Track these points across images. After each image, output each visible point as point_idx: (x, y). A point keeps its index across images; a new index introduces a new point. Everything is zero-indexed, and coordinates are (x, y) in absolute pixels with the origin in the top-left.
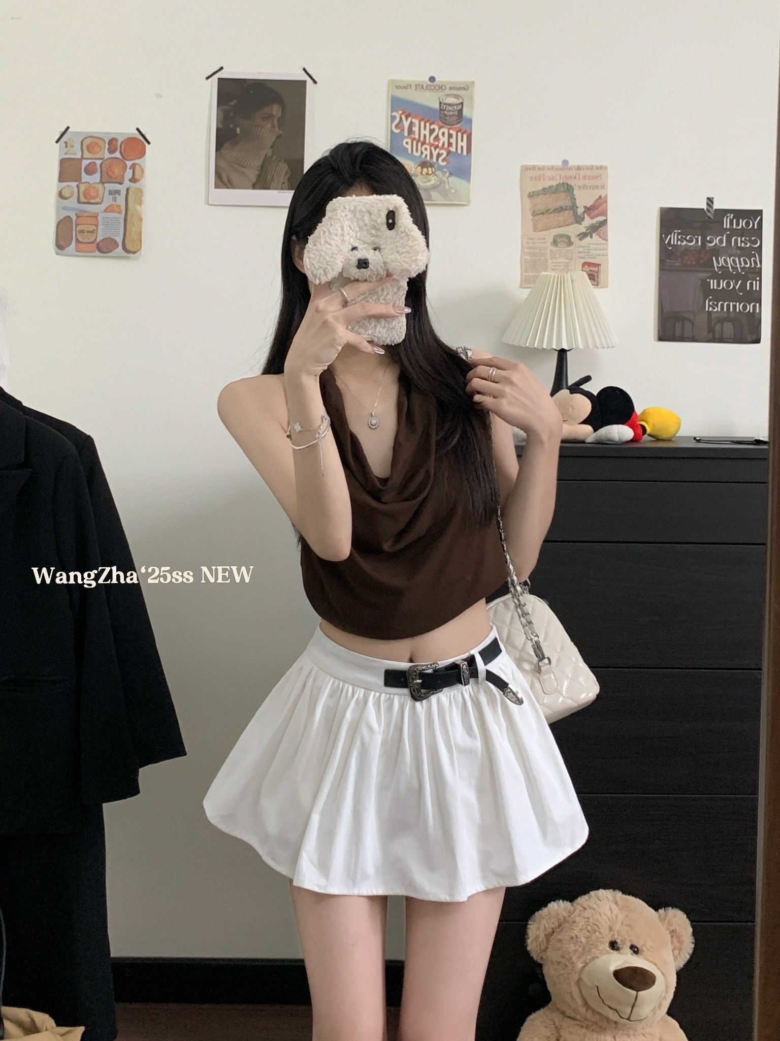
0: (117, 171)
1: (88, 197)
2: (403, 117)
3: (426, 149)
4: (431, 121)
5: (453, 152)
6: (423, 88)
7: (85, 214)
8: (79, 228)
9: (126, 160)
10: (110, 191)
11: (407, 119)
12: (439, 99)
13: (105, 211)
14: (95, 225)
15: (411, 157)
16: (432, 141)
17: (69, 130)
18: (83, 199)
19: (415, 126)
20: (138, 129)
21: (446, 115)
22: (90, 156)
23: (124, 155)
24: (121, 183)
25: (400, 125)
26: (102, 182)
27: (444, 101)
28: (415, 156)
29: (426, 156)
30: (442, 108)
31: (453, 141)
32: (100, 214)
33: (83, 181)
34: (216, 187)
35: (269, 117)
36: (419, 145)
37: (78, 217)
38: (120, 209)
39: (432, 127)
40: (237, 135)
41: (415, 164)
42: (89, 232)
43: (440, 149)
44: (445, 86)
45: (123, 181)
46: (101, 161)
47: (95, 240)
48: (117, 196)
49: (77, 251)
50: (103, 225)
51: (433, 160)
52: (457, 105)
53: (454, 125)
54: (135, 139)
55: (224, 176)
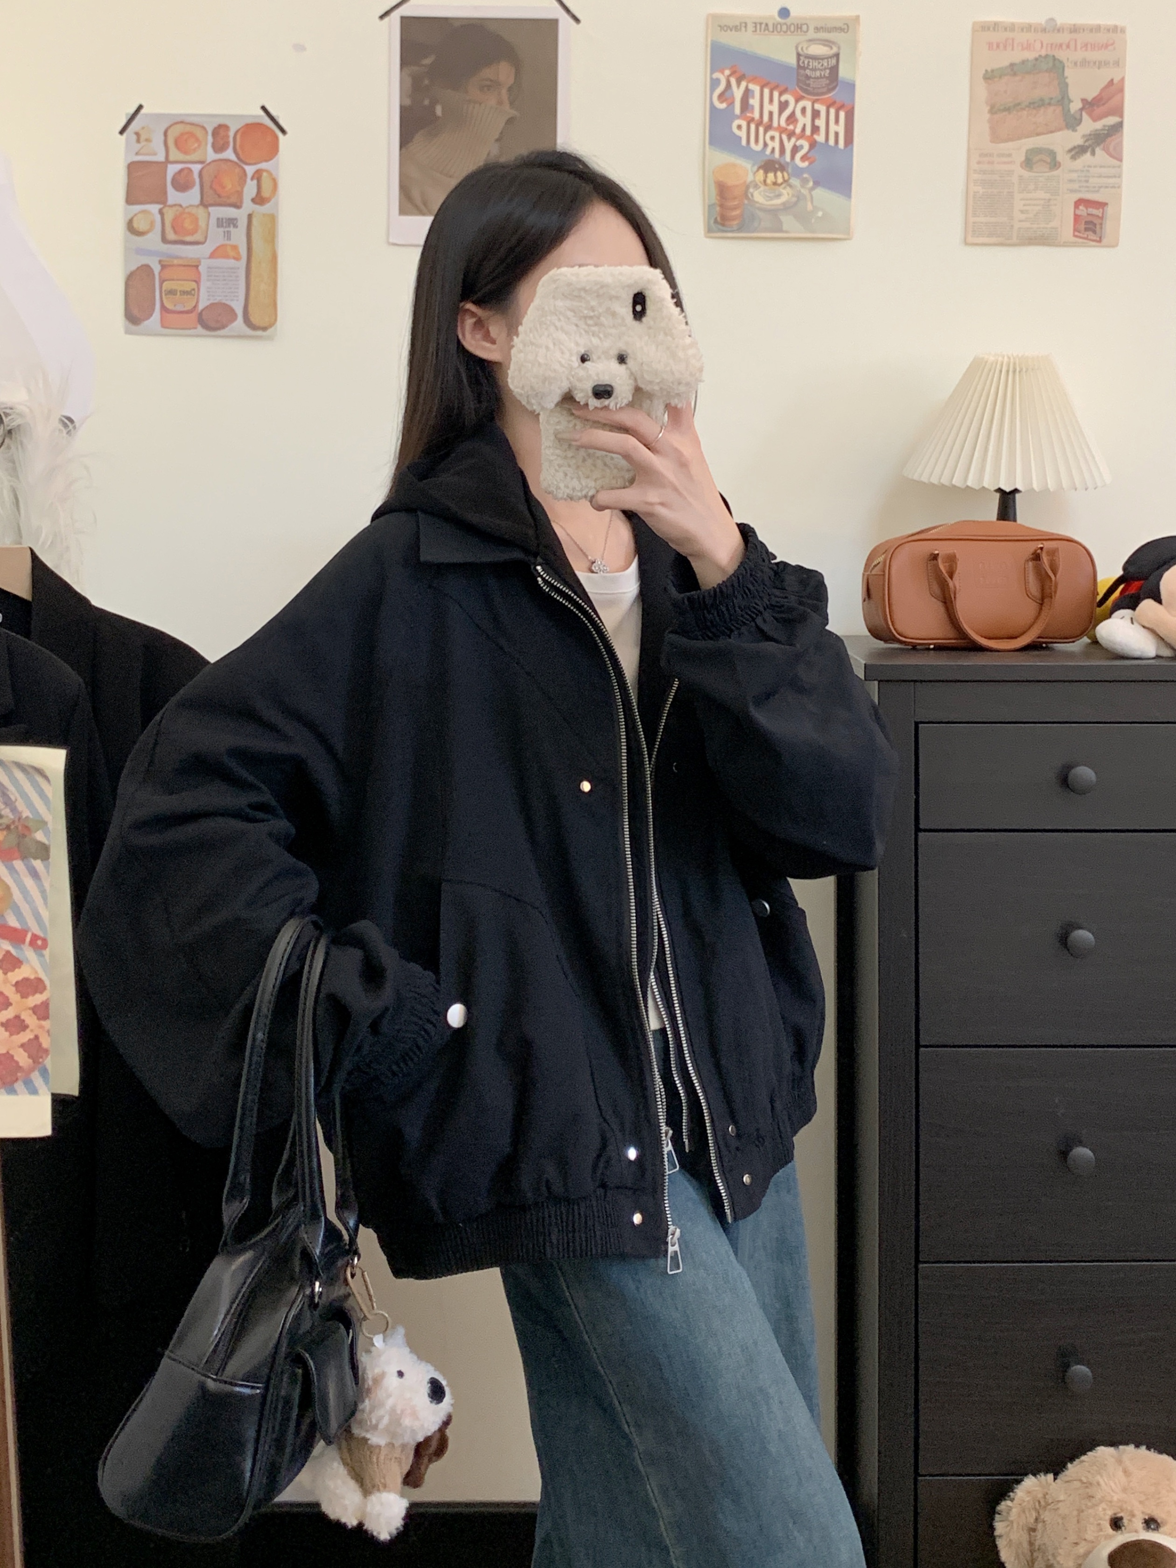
0: (229, 184)
1: (180, 232)
2: (733, 81)
3: (772, 138)
4: (782, 88)
5: (821, 144)
6: (768, 30)
7: (176, 262)
8: (167, 285)
9: (246, 164)
10: (218, 219)
11: (738, 85)
12: (797, 48)
13: (212, 256)
14: (195, 281)
15: (746, 152)
16: (783, 123)
17: (143, 111)
18: (171, 236)
19: (753, 97)
20: (264, 108)
21: (808, 77)
22: (180, 157)
23: (241, 156)
24: (238, 206)
25: (727, 94)
26: (204, 204)
27: (804, 49)
28: (757, 152)
29: (773, 150)
30: (802, 65)
31: (821, 123)
32: (203, 262)
33: (170, 202)
34: (403, 211)
35: (493, 85)
36: (761, 130)
37: (163, 267)
38: (238, 253)
39: (784, 98)
40: (437, 118)
41: (753, 165)
42: (184, 293)
43: (798, 139)
44: (807, 24)
45: (241, 202)
46: (199, 167)
47: (195, 307)
48: (232, 229)
49: (163, 326)
50: (208, 280)
51: (785, 158)
52: (827, 58)
53: (823, 94)
54: (258, 126)
55: (416, 194)
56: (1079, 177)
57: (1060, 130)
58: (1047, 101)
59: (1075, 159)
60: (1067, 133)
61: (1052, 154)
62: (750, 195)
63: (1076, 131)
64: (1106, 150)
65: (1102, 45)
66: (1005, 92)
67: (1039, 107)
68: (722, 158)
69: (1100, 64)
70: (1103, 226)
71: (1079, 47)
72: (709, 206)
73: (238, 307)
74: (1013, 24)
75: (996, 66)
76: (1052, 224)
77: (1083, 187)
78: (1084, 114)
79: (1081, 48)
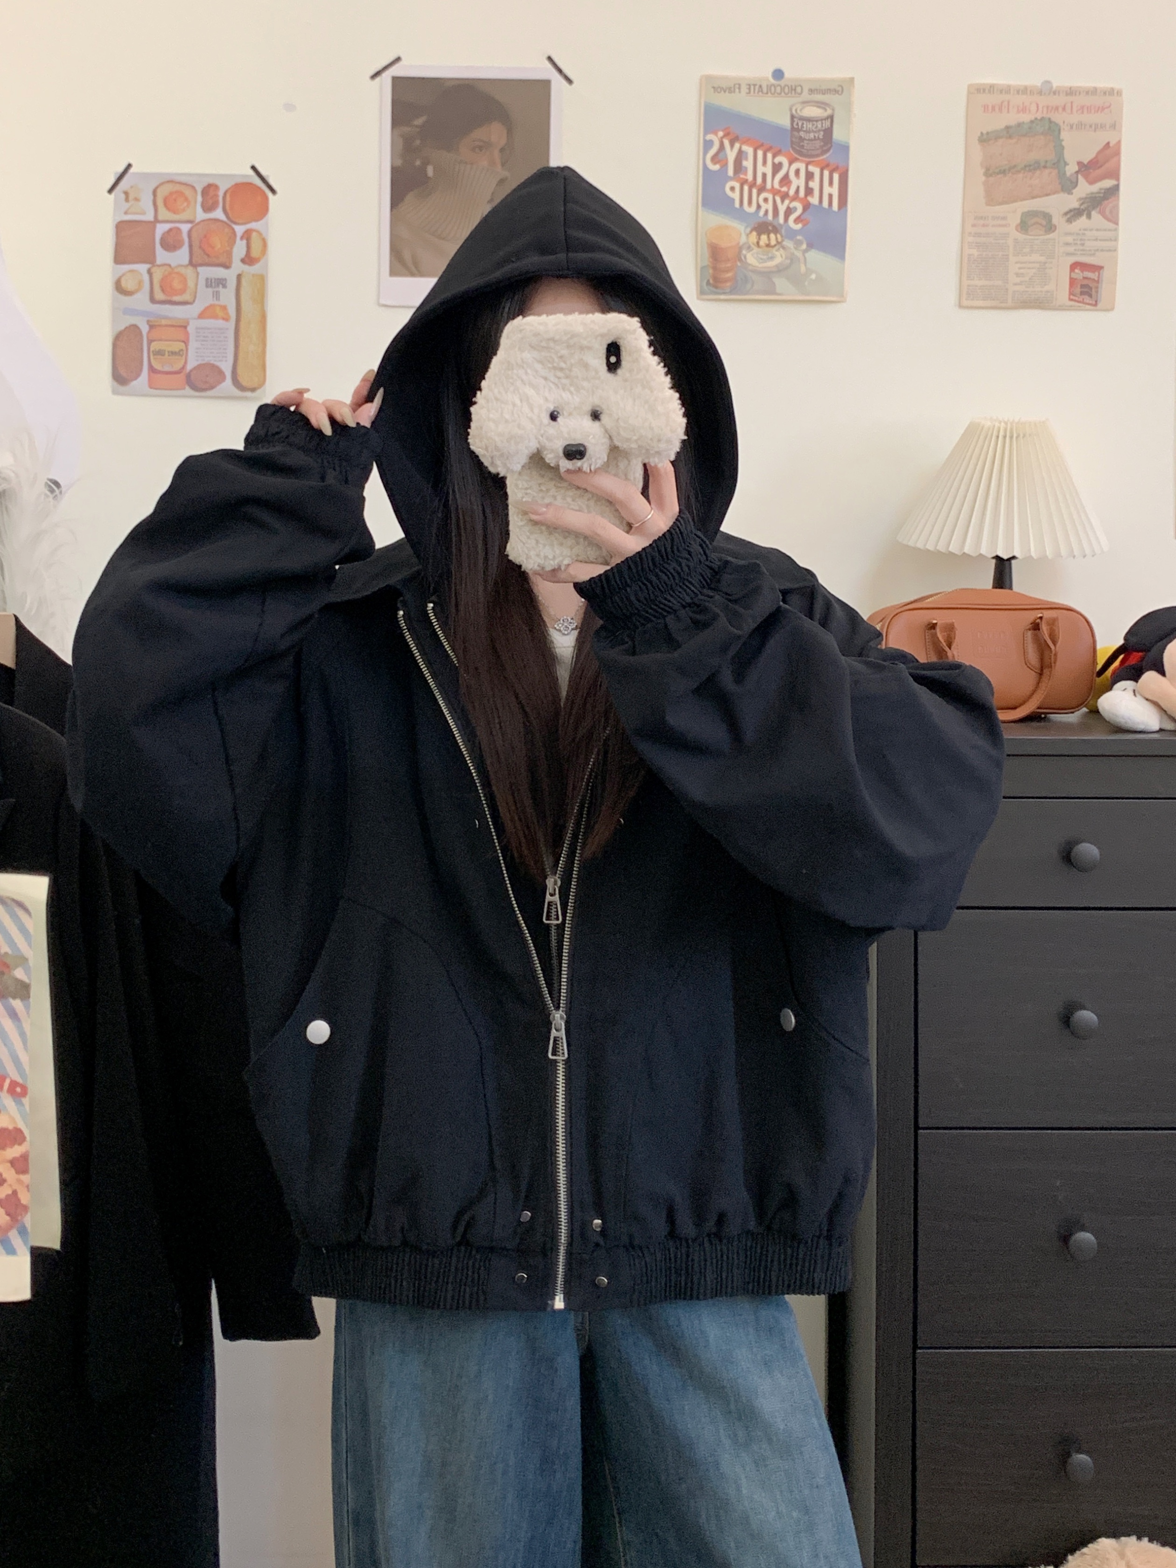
0: (218, 243)
1: (168, 292)
2: (726, 143)
3: (766, 200)
4: (775, 150)
5: (815, 206)
6: (762, 91)
7: (164, 322)
8: (155, 346)
9: (235, 223)
10: (207, 279)
11: (732, 146)
12: (791, 110)
13: (201, 316)
14: (183, 342)
15: (740, 214)
16: (777, 186)
17: (132, 170)
18: (159, 296)
19: (746, 159)
20: (253, 167)
21: (802, 139)
22: (168, 215)
23: (230, 216)
24: (227, 266)
25: (721, 155)
26: (192, 264)
27: (798, 111)
28: (749, 214)
29: (766, 212)
30: (795, 126)
31: (815, 184)
32: (191, 322)
33: (158, 262)
34: (393, 273)
35: (486, 146)
36: (755, 191)
37: (152, 327)
38: (227, 314)
39: (777, 160)
40: (428, 179)
41: (746, 227)
42: (173, 353)
43: (791, 202)
44: (801, 87)
45: (231, 262)
46: (189, 226)
47: (184, 367)
48: (220, 289)
49: (151, 386)
50: (197, 341)
51: (778, 220)
52: (822, 120)
53: (817, 156)
54: (249, 185)
55: (407, 256)
56: (1074, 240)
57: (1054, 193)
58: (1043, 164)
59: (1071, 223)
60: (1063, 196)
61: (1048, 217)
62: (743, 258)
63: (1072, 194)
64: (1103, 213)
65: (1099, 107)
66: (1001, 155)
67: (1035, 169)
68: (715, 220)
69: (1097, 127)
70: (1099, 290)
71: (1075, 109)
72: (702, 268)
73: (226, 367)
74: (1009, 86)
75: (990, 128)
76: (1046, 288)
77: (1078, 250)
78: (1080, 176)
79: (1077, 111)
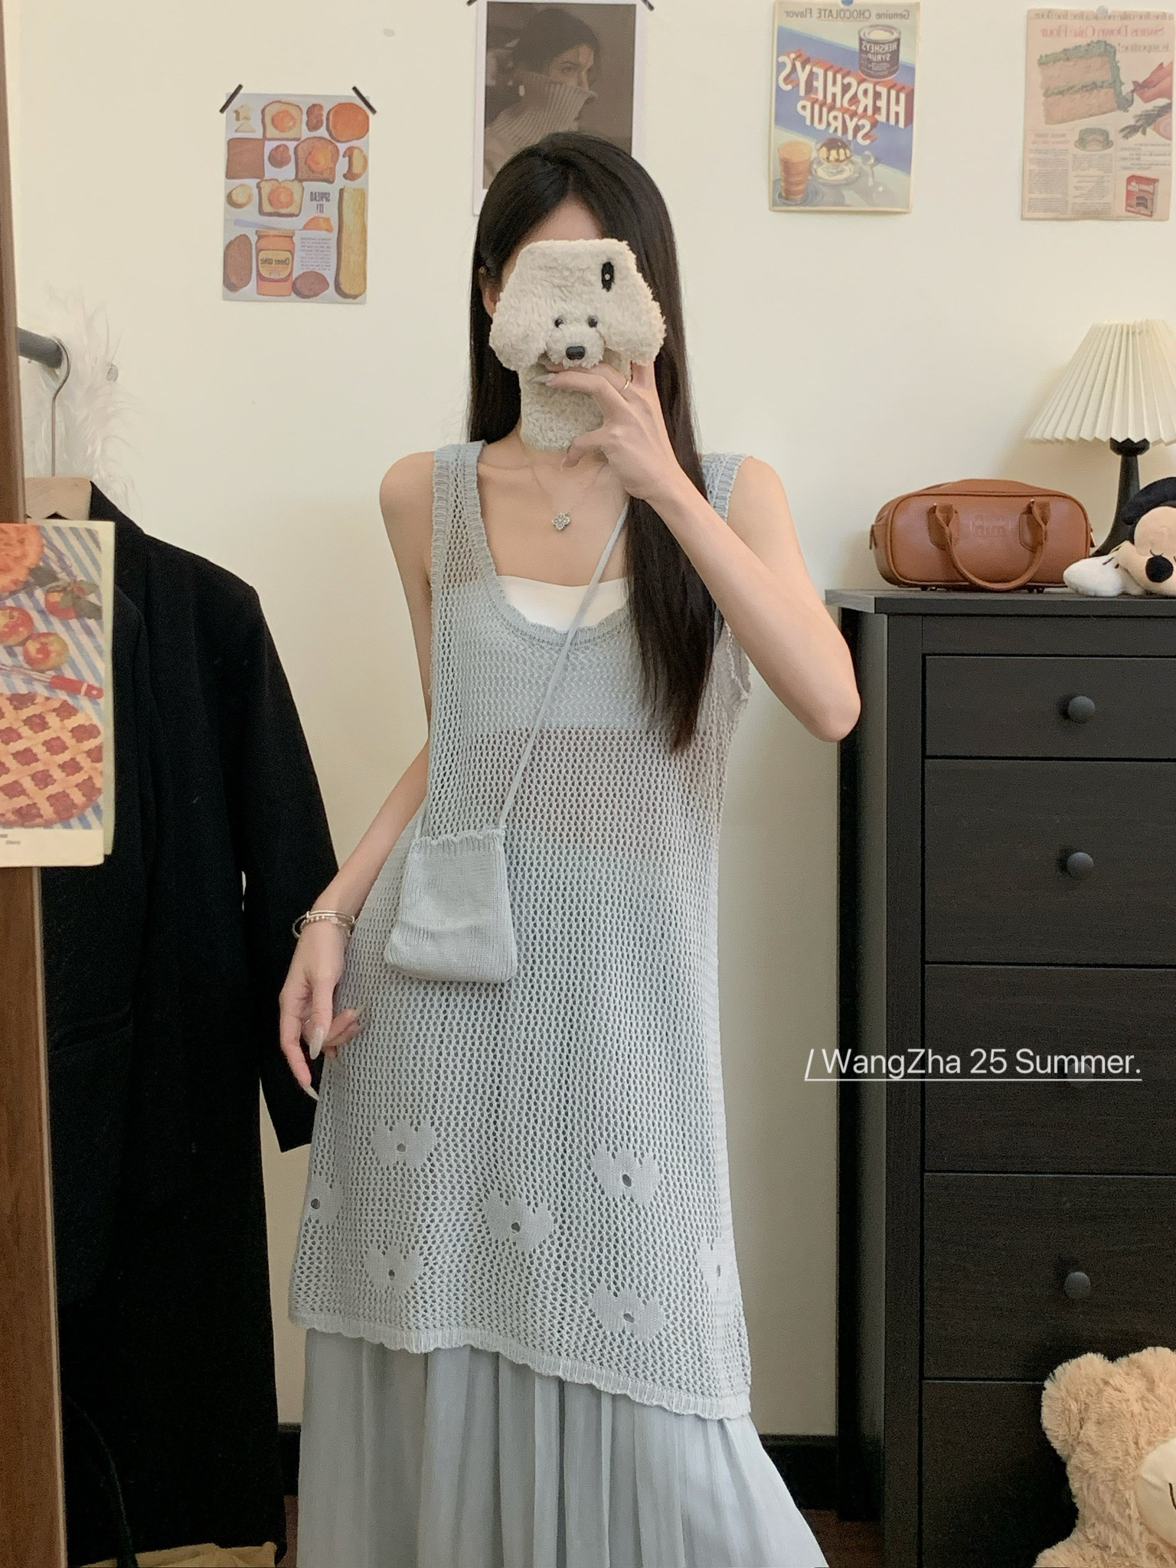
0: (322, 160)
1: (276, 205)
2: (798, 65)
3: (835, 118)
4: (845, 71)
5: (882, 123)
6: (832, 16)
7: (272, 233)
8: (263, 255)
9: (338, 141)
10: (312, 193)
11: (803, 68)
12: (859, 32)
13: (305, 228)
14: (290, 251)
15: (810, 131)
16: (846, 104)
17: (243, 91)
19: (817, 79)
20: (355, 89)
21: (870, 61)
22: (277, 134)
23: (333, 133)
24: (330, 181)
25: (793, 76)
26: (299, 179)
27: (867, 35)
28: (821, 131)
29: (836, 130)
30: (864, 50)
31: (882, 104)
32: (297, 233)
33: (266, 177)
35: (575, 67)
36: (825, 110)
37: (260, 237)
38: (330, 225)
39: (847, 80)
40: (519, 98)
41: (817, 143)
42: (279, 262)
43: (859, 120)
44: (870, 11)
45: (334, 178)
46: (295, 143)
47: (290, 275)
48: (324, 202)
49: (259, 293)
50: (302, 250)
51: (847, 136)
52: (889, 43)
53: (884, 77)
54: (350, 106)
56: (1130, 155)
57: (1111, 111)
58: (1100, 84)
59: (1127, 139)
60: (1119, 113)
61: (1105, 134)
62: (813, 172)
63: (1128, 111)
64: (1158, 130)
65: (1152, 31)
66: (1059, 76)
67: (1092, 89)
68: (787, 136)
69: (1151, 49)
70: (1155, 202)
71: (1129, 32)
72: (774, 182)
73: (330, 276)
74: (1066, 12)
75: (1049, 53)
76: (1105, 200)
77: (1135, 164)
78: (1135, 95)
79: (1131, 34)
